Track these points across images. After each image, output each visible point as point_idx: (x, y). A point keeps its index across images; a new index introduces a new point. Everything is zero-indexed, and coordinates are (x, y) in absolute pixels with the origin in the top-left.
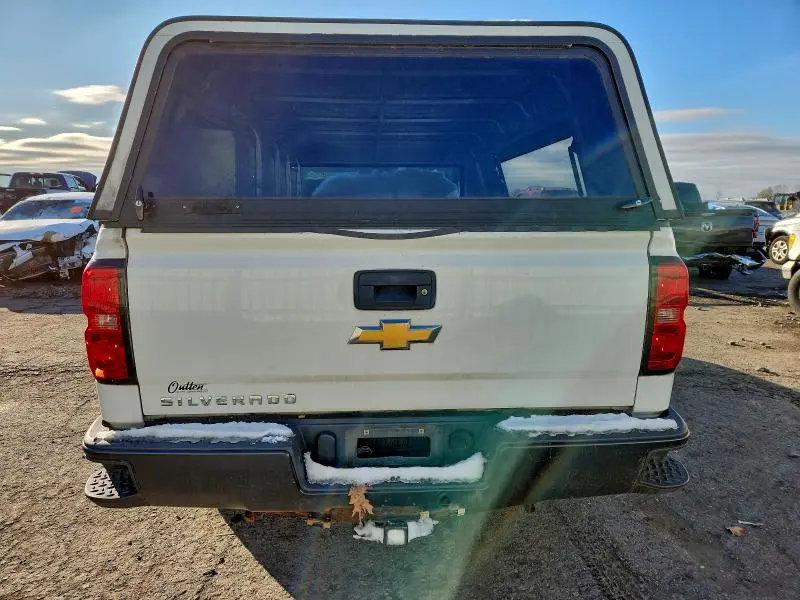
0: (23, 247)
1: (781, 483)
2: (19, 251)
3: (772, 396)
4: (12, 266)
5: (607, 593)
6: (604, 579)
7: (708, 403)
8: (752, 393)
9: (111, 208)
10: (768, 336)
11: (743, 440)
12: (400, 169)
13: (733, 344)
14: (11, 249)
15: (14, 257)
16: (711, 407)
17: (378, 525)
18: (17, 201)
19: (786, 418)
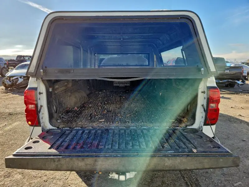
0: (21, 78)
1: (239, 148)
2: (19, 79)
3: (241, 123)
4: (17, 83)
5: (183, 176)
6: (182, 172)
7: (221, 125)
8: (235, 122)
9: (33, 72)
10: (243, 105)
11: (230, 135)
12: (129, 54)
13: (232, 107)
14: (17, 78)
15: (18, 81)
16: (221, 126)
17: (117, 174)
18: (19, 64)
19: (244, 129)
